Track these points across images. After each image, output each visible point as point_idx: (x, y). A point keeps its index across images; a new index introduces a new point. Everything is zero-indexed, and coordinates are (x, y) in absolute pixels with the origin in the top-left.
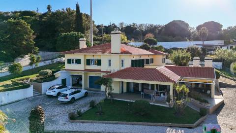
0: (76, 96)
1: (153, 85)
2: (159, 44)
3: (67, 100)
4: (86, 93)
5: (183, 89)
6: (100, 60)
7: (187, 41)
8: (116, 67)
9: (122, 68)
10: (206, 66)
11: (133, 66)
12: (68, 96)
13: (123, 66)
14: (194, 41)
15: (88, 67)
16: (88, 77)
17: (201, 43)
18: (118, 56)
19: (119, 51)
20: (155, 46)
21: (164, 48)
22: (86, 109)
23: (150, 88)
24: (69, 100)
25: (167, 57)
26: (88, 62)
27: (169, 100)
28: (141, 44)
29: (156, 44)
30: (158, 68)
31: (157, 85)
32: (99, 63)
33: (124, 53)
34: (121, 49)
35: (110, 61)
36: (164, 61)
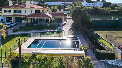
0: (12, 25)
1: (44, 19)
2: (46, 3)
3: (9, 27)
4: (16, 24)
5: (53, 19)
6: (21, 11)
7: (58, 2)
8: (28, 13)
9: (31, 14)
10: (62, 12)
11: (35, 13)
12: (9, 25)
13: (31, 13)
14: (61, 2)
15: (15, 14)
16: (15, 18)
17: (63, 3)
18: (29, 9)
19: (30, 7)
20: (44, 4)
21: (48, 5)
22: (18, 29)
23: (42, 20)
24: (10, 26)
25: (49, 9)
26: (15, 12)
27: (49, 23)
28: (37, 3)
29: (45, 3)
30: (45, 13)
31: (45, 19)
32: (20, 12)
33: (32, 8)
34: (31, 6)
35: (26, 11)
36: (48, 11)
